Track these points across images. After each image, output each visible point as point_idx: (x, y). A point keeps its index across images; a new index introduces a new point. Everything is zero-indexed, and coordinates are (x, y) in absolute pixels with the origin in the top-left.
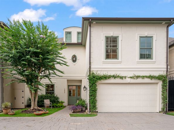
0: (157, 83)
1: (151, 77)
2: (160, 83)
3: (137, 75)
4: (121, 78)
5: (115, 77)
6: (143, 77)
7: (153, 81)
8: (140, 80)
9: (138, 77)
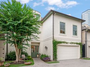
0: (78, 46)
1: (77, 43)
2: (80, 46)
3: (72, 42)
4: (67, 43)
5: (64, 42)
6: (74, 43)
7: (78, 45)
8: (73, 45)
9: (72, 43)
